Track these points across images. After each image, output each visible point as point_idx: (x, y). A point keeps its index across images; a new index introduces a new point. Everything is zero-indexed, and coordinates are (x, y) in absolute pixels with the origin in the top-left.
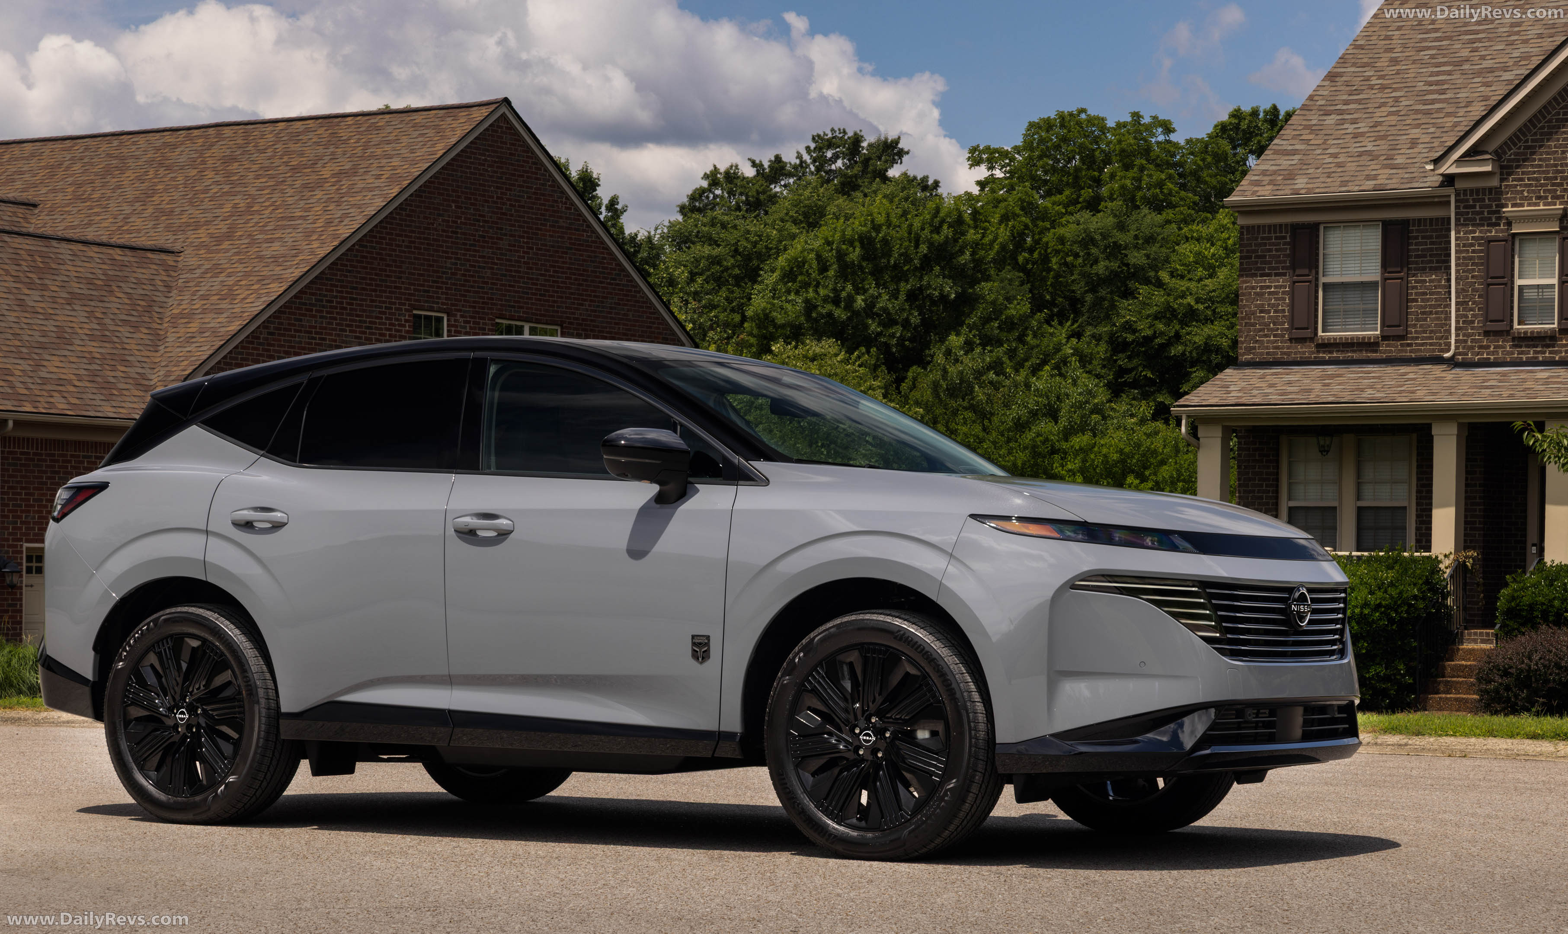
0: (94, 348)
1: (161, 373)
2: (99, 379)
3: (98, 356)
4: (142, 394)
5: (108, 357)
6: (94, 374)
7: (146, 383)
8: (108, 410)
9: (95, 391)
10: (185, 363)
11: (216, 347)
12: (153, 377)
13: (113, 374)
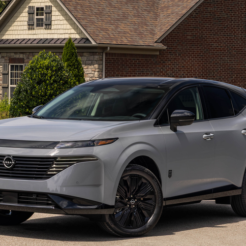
0: (135, 20)
1: (159, 29)
2: (138, 31)
3: (137, 23)
4: (152, 36)
5: (140, 23)
6: (136, 30)
7: (154, 32)
8: (141, 43)
9: (136, 36)
10: (167, 25)
11: (178, 19)
12: (155, 30)
13: (142, 29)
